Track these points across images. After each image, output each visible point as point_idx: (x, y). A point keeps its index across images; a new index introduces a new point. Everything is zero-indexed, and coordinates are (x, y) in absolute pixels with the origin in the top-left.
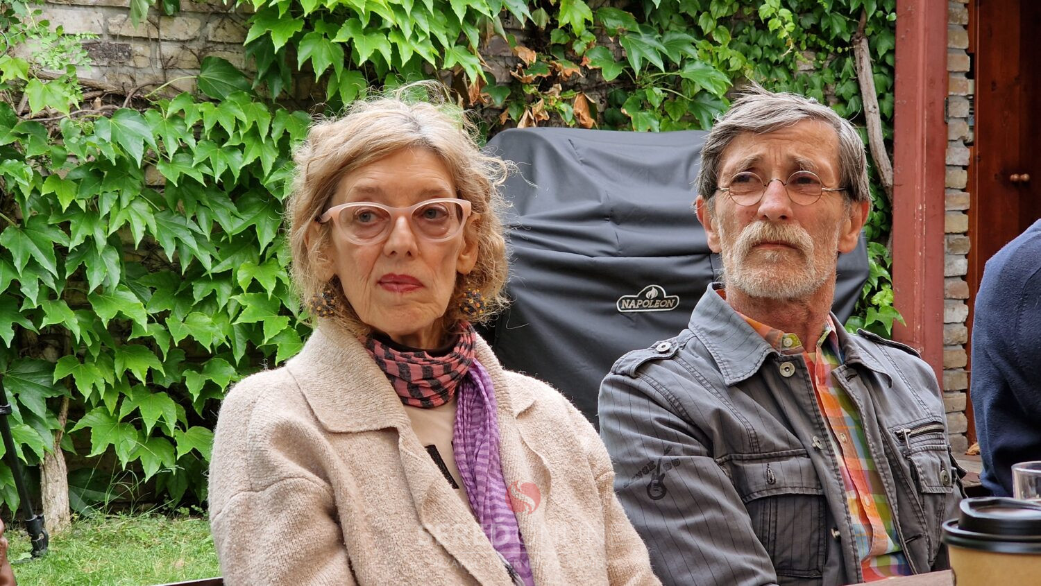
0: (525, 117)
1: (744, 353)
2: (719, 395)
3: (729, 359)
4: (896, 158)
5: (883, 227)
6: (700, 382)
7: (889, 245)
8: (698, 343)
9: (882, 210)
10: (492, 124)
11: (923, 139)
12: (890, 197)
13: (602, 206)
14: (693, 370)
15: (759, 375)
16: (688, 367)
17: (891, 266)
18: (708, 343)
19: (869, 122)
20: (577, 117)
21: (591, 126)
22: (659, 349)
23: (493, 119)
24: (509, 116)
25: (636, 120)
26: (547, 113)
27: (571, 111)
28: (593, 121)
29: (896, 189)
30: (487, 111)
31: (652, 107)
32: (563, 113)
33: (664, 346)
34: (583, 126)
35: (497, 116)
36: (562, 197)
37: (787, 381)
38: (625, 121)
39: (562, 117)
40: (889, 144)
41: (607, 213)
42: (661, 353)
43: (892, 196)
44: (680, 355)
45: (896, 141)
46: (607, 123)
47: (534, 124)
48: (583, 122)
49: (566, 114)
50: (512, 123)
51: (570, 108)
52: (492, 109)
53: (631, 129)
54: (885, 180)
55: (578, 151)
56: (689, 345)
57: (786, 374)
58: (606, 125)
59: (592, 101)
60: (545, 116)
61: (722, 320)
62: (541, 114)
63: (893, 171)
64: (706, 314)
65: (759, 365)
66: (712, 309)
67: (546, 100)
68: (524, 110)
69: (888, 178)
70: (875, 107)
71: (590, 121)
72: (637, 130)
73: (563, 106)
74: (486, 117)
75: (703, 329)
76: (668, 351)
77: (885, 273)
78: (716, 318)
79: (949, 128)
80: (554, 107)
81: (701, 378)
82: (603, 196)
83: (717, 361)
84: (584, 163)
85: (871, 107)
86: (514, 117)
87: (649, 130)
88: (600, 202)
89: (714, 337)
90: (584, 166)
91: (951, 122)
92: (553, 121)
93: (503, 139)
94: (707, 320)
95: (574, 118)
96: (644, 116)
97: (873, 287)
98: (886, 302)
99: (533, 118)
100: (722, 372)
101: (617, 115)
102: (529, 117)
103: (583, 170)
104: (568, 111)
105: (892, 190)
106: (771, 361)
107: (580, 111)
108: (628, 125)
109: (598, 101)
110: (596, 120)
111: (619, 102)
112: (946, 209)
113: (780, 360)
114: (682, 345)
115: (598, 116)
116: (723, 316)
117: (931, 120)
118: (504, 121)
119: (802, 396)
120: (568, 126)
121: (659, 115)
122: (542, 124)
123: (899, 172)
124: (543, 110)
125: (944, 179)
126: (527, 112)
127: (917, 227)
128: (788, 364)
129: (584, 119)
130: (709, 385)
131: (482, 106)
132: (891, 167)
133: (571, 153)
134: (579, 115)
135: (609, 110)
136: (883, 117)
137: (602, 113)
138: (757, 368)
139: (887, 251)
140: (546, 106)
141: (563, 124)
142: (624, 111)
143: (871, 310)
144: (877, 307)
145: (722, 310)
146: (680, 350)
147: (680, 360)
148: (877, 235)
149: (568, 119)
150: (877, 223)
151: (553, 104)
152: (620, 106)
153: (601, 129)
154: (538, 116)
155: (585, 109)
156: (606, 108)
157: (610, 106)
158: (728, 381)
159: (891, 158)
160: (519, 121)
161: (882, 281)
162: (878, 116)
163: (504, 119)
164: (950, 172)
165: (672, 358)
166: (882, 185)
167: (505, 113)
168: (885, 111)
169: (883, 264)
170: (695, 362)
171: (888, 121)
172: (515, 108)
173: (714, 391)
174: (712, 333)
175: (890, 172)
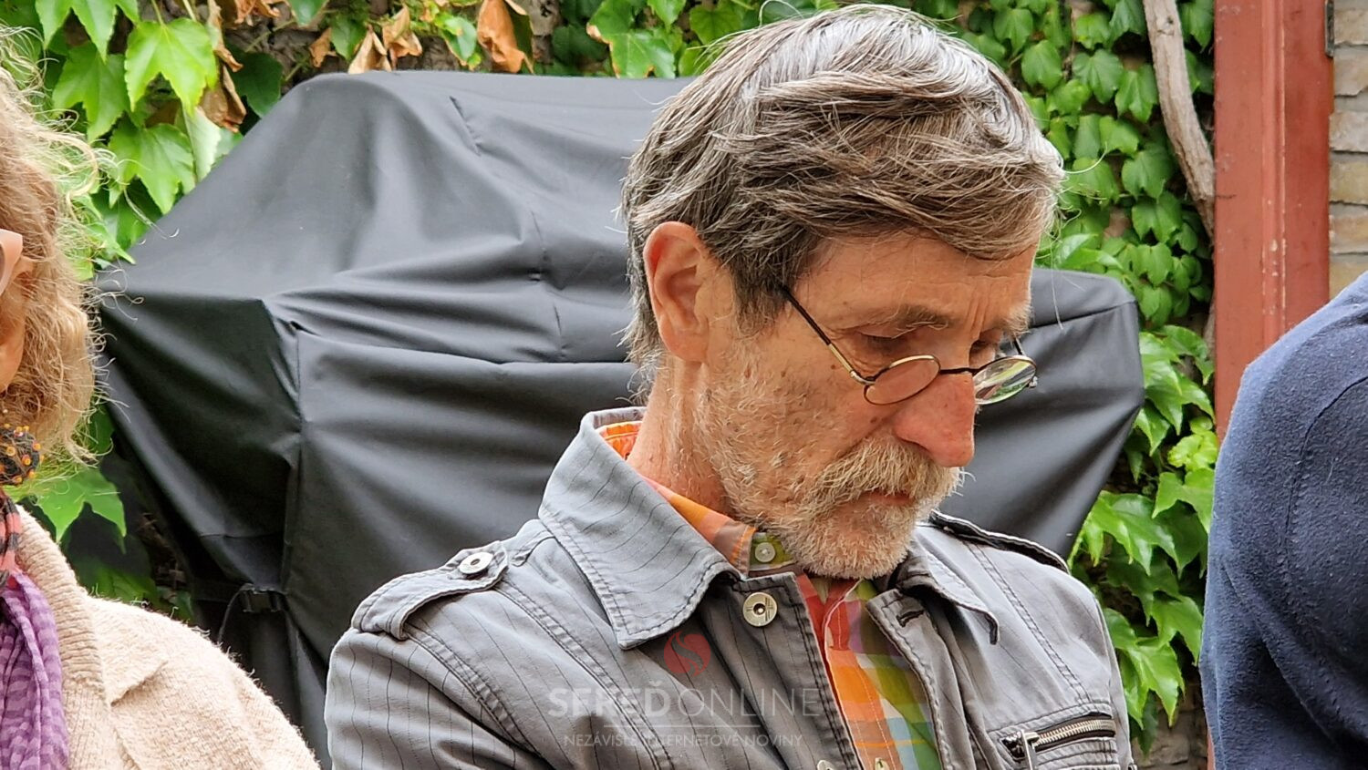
0: (365, 50)
1: (663, 574)
2: (598, 670)
3: (628, 588)
4: (1219, 137)
5: (1196, 293)
6: (556, 639)
7: (1209, 332)
8: (560, 551)
9: (1194, 254)
10: (294, 65)
11: (1277, 93)
12: (1208, 223)
13: (522, 246)
14: (540, 612)
15: (697, 621)
16: (530, 605)
17: (1212, 379)
18: (581, 551)
19: (1158, 56)
20: (485, 47)
21: (517, 67)
22: (466, 567)
23: (296, 53)
24: (332, 48)
25: (622, 50)
26: (416, 41)
27: (473, 33)
28: (521, 55)
29: (1220, 204)
30: (285, 37)
31: (660, 23)
32: (453, 37)
33: (476, 561)
34: (498, 69)
35: (306, 48)
36: (434, 229)
37: (760, 636)
38: (599, 54)
39: (451, 47)
40: (1204, 104)
41: (534, 263)
42: (470, 577)
43: (1214, 221)
44: (514, 580)
45: (1218, 98)
46: (560, 61)
47: (386, 63)
48: (498, 59)
49: (461, 41)
50: (336, 63)
51: (469, 25)
52: (294, 31)
53: (611, 74)
54: (1196, 185)
55: (472, 123)
56: (539, 553)
57: (757, 619)
58: (556, 65)
59: (520, 10)
60: (413, 47)
61: (613, 499)
62: (402, 42)
63: (1215, 165)
64: (578, 485)
65: (696, 600)
66: (591, 474)
67: (415, 9)
68: (362, 32)
69: (1203, 182)
70: (1171, 22)
71: (516, 57)
72: (623, 73)
73: (454, 24)
74: (282, 51)
75: (571, 520)
76: (484, 573)
77: (1199, 397)
78: (599, 495)
79: (1337, 71)
80: (432, 25)
81: (559, 631)
82: (525, 224)
83: (600, 593)
84: (484, 149)
85: (1161, 22)
86: (342, 50)
87: (651, 74)
88: (518, 237)
89: (595, 536)
90: (486, 158)
91: (1340, 56)
92: (435, 57)
93: (307, 99)
94: (582, 498)
95: (479, 49)
96: (641, 42)
97: (1173, 428)
98: (1201, 461)
99: (383, 51)
100: (611, 616)
101: (581, 42)
102: (374, 48)
103: (481, 165)
104: (464, 34)
105: (1213, 207)
106: (721, 590)
107: (492, 34)
108: (606, 64)
109: (539, 11)
110: (529, 53)
111: (586, 11)
112: (1334, 250)
113: (745, 587)
114: (523, 554)
115: (534, 44)
116: (616, 490)
117: (1296, 50)
118: (319, 59)
119: (795, 667)
120: (466, 69)
121: (677, 39)
122: (404, 63)
123: (1226, 167)
124: (407, 33)
125: (1327, 183)
126: (371, 39)
127: (1268, 290)
128: (761, 597)
129: (499, 52)
130: (576, 647)
131: (271, 25)
132: (1208, 156)
133: (456, 129)
134: (489, 42)
135: (563, 29)
136: (1191, 44)
137: (548, 38)
138: (691, 608)
139: (1204, 347)
140: (414, 24)
141: (456, 64)
142: (593, 30)
143: (1166, 479)
144: (1182, 472)
145: (614, 475)
146: (512, 568)
147: (512, 590)
148: (1182, 310)
149: (465, 51)
150: (1182, 282)
151: (429, 18)
152: (584, 21)
153: (544, 73)
154: (396, 46)
155: (505, 29)
156: (556, 26)
157: (565, 22)
158: (623, 638)
159: (1209, 136)
160: (353, 56)
161: (1191, 412)
162: (1178, 43)
163: (319, 53)
164: (1343, 168)
165: (494, 587)
166: (1190, 196)
167: (322, 40)
168: (1195, 32)
169: (1197, 377)
170: (548, 597)
171: (1201, 53)
172: (346, 30)
173: (588, 660)
174: (590, 529)
175: (1208, 168)
